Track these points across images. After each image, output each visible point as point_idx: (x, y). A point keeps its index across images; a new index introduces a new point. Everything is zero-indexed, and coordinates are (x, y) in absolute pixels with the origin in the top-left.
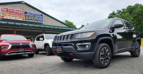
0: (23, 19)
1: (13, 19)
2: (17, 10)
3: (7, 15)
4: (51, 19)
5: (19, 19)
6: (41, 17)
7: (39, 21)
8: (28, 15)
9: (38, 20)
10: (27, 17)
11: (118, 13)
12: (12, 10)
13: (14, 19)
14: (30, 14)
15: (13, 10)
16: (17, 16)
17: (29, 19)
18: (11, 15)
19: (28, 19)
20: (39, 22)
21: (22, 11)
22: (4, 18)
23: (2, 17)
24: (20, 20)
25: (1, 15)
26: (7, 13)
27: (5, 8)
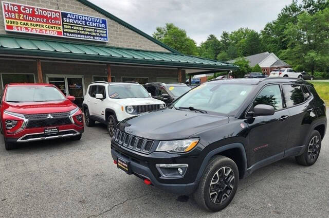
0: (59, 33)
1: (34, 32)
2: (43, 10)
3: (19, 22)
4: (128, 30)
5: (48, 33)
6: (103, 25)
7: (97, 36)
8: (71, 21)
9: (94, 34)
10: (67, 27)
11: (305, 7)
12: (31, 10)
13: (38, 33)
14: (75, 19)
15: (33, 9)
16: (43, 26)
17: (72, 31)
18: (29, 23)
19: (72, 33)
20: (97, 39)
21: (56, 12)
22: (14, 30)
23: (9, 27)
24: (52, 35)
25: (6, 24)
26: (20, 16)
27: (14, 5)
